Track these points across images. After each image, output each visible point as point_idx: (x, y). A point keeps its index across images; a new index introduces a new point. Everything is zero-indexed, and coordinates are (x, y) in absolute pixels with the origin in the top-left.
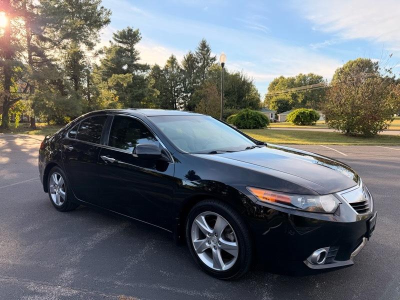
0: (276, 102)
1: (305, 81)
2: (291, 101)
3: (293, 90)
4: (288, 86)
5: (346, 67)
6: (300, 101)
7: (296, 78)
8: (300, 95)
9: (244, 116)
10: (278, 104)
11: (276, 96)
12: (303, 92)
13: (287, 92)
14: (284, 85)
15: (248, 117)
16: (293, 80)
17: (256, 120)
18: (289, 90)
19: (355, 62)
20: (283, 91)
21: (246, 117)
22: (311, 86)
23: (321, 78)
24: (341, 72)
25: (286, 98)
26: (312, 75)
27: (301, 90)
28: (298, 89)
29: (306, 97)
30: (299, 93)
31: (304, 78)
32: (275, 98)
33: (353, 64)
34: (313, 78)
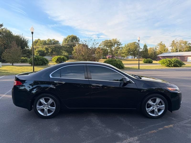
0: (38, 51)
1: (51, 42)
2: (45, 51)
3: (46, 46)
4: (43, 44)
5: (68, 38)
6: (50, 52)
7: (46, 40)
8: (50, 49)
9: (36, 59)
10: (39, 53)
11: (38, 48)
12: (51, 48)
13: (43, 47)
14: (41, 43)
15: (38, 59)
16: (46, 41)
17: (43, 61)
18: (44, 46)
19: (71, 36)
20: (41, 47)
21: (37, 59)
22: (54, 45)
23: (58, 41)
24: (66, 40)
25: (43, 50)
26: (54, 40)
27: (50, 46)
28: (48, 46)
29: (52, 50)
30: (49, 48)
31: (51, 41)
32: (37, 49)
33: (70, 37)
34: (54, 41)
